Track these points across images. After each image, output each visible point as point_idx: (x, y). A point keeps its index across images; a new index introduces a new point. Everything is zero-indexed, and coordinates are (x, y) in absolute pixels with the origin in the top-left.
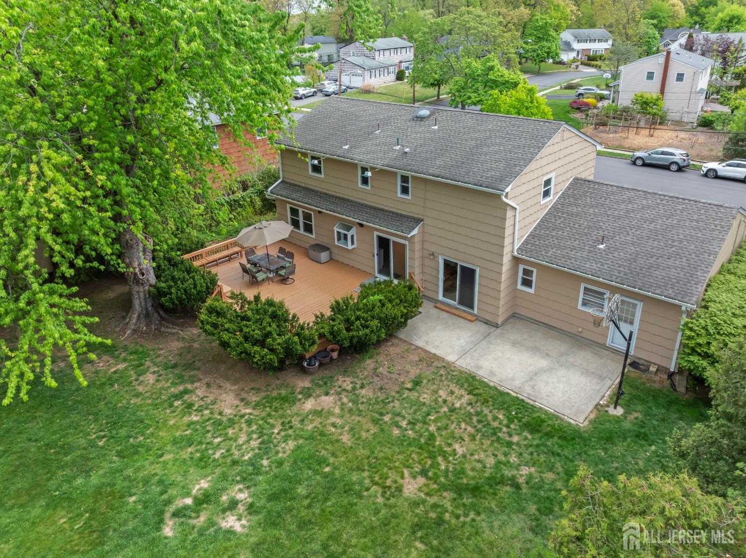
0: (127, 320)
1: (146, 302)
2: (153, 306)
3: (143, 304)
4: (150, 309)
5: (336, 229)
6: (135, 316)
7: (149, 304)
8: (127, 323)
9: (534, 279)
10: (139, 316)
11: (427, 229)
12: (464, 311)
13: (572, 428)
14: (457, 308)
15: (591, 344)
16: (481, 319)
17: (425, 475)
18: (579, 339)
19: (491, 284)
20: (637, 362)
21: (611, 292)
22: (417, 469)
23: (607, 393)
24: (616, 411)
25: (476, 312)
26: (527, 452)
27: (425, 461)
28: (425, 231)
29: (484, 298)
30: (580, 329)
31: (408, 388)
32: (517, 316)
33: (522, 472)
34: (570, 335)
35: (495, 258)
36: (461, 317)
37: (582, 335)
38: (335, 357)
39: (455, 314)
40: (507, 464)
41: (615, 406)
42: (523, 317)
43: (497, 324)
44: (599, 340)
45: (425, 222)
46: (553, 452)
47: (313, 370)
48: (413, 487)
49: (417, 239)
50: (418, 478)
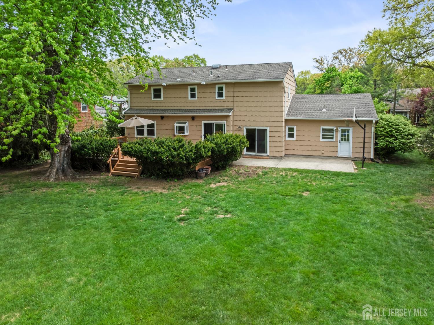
0: (48, 174)
1: (63, 160)
2: (67, 164)
3: (61, 161)
4: (65, 166)
5: (176, 125)
6: (55, 170)
7: (65, 162)
8: (48, 176)
9: (295, 132)
10: (57, 171)
11: (236, 113)
12: (261, 156)
13: (353, 173)
14: (256, 155)
15: (329, 158)
16: (272, 157)
17: (308, 191)
18: (323, 157)
19: (277, 134)
20: (354, 160)
21: (336, 127)
22: (301, 190)
23: (354, 166)
24: (364, 169)
25: (268, 154)
26: (344, 180)
27: (301, 188)
28: (234, 115)
29: (273, 144)
30: (323, 152)
31: (263, 175)
32: (287, 156)
33: (349, 184)
34: (318, 157)
35: (278, 119)
36: (261, 158)
37: (324, 155)
38: (209, 173)
39: (256, 158)
40: (340, 183)
41: (363, 167)
42: (291, 156)
43: (282, 157)
44: (333, 154)
45: (234, 110)
46: (355, 179)
47: (203, 175)
48: (306, 194)
49: (231, 119)
50: (305, 192)
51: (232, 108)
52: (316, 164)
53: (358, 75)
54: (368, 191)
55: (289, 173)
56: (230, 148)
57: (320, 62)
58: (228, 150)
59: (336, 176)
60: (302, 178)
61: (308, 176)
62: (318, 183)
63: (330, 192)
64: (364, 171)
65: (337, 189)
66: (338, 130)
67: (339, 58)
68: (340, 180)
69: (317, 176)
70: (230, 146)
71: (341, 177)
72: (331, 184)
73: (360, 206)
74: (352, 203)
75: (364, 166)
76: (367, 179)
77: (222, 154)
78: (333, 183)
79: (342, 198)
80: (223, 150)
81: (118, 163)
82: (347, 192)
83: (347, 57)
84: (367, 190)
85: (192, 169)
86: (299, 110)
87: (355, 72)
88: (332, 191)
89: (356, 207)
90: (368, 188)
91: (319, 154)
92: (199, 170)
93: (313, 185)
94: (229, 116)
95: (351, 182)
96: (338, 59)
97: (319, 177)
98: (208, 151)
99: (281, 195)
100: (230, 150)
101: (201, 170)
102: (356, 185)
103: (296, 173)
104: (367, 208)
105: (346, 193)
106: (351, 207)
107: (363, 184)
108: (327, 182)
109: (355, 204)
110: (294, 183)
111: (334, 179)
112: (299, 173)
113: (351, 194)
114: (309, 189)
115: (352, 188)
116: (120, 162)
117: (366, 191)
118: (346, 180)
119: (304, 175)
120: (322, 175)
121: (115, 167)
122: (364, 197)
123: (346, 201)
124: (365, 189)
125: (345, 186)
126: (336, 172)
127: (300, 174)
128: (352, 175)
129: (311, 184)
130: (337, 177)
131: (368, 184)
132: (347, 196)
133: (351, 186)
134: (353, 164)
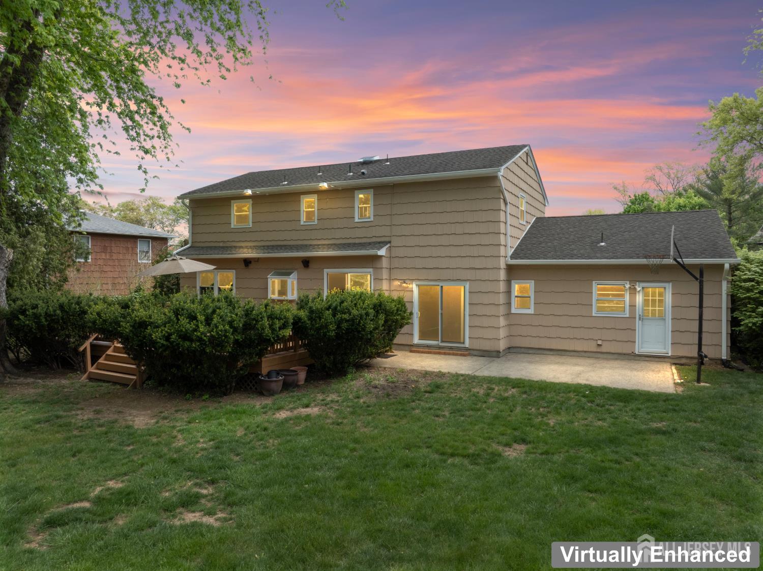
5: (271, 277)
9: (532, 294)
11: (396, 252)
12: (451, 348)
13: (670, 395)
14: (440, 348)
15: (616, 356)
16: (475, 353)
17: (524, 441)
18: (599, 355)
19: (486, 299)
20: (677, 362)
21: (631, 282)
22: (504, 439)
23: (676, 377)
24: (702, 384)
25: (467, 345)
26: (640, 413)
27: (509, 431)
28: (393, 255)
29: (477, 322)
30: (600, 342)
31: (426, 392)
32: (515, 350)
33: (655, 425)
34: (586, 354)
35: (490, 263)
36: (449, 354)
37: (603, 349)
38: (302, 382)
39: (439, 353)
40: (626, 422)
41: (699, 381)
42: (523, 350)
43: (499, 352)
44: (626, 349)
45: (393, 244)
46: (675, 410)
47: (276, 386)
48: (514, 453)
49: (385, 263)
50: (516, 446)
51: (387, 239)
52: (578, 369)
53: (693, 202)
54: (710, 451)
55: (497, 388)
56: (347, 321)
57: (621, 189)
58: (339, 327)
59: (621, 401)
60: (525, 405)
61: (543, 398)
62: (564, 418)
63: (587, 449)
64: (702, 389)
65: (613, 441)
66: (635, 289)
67: (657, 178)
68: (631, 413)
69: (569, 399)
70: (346, 316)
71: (633, 406)
72: (600, 423)
73: (677, 507)
74: (650, 492)
75: (702, 377)
76: (710, 413)
77: (325, 335)
78: (610, 420)
79: (620, 471)
80: (326, 326)
81: (110, 352)
82: (644, 450)
83: (672, 176)
84: (707, 445)
85: (241, 369)
86: (543, 245)
87: (688, 198)
88: (594, 444)
89: (664, 514)
90: (712, 440)
91: (592, 346)
92: (269, 375)
93: (548, 424)
94: (380, 257)
95: (662, 420)
96: (654, 180)
97: (573, 402)
98: (284, 327)
99: (437, 452)
100: (345, 325)
101: (274, 374)
102: (675, 430)
103: (514, 390)
104: (704, 517)
105: (637, 454)
106: (646, 510)
107: (698, 425)
108: (591, 417)
109: (662, 499)
110: (496, 417)
111: (612, 408)
112: (523, 390)
113: (653, 459)
114: (530, 438)
115: (659, 437)
116: (114, 351)
117: (703, 449)
118: (648, 413)
119: (535, 395)
120: (584, 396)
121: (101, 361)
122: (695, 471)
123: (630, 486)
124: (702, 443)
125: (640, 432)
126: (623, 390)
127: (525, 393)
128: (665, 401)
129: (541, 423)
130: (622, 404)
131: (713, 428)
132: (638, 466)
133: (658, 432)
134: (675, 371)
